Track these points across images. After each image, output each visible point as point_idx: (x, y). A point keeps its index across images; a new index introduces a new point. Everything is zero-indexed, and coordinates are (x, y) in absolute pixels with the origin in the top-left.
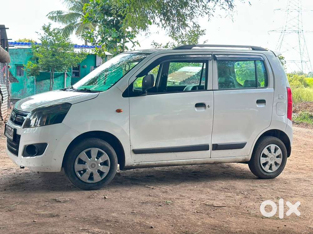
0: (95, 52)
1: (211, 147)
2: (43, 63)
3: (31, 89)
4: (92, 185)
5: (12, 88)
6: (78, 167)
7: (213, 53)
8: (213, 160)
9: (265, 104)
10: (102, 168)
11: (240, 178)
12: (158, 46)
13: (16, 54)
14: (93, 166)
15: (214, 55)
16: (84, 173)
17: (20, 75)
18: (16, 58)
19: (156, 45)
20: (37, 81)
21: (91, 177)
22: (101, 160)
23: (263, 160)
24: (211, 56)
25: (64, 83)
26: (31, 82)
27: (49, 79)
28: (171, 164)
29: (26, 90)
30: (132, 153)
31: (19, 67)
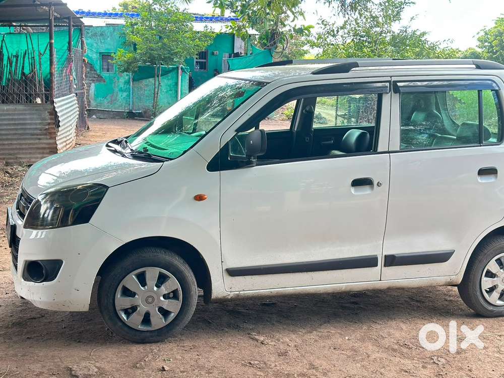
0: (231, 30)
1: (381, 261)
2: (143, 51)
3: (125, 94)
4: (148, 334)
5: (95, 90)
6: (122, 302)
7: (394, 79)
8: (384, 284)
9: (496, 177)
10: (166, 304)
11: (441, 315)
12: (328, 26)
13: (102, 35)
14: (149, 300)
15: (395, 82)
16: (133, 312)
17: (108, 71)
18: (101, 42)
19: (325, 25)
20: (133, 80)
21: (147, 320)
22: (164, 290)
23: (487, 283)
24: (388, 84)
25: (177, 84)
26: (125, 83)
27: (153, 77)
28: (301, 293)
29: (117, 95)
30: (225, 275)
31: (105, 57)
